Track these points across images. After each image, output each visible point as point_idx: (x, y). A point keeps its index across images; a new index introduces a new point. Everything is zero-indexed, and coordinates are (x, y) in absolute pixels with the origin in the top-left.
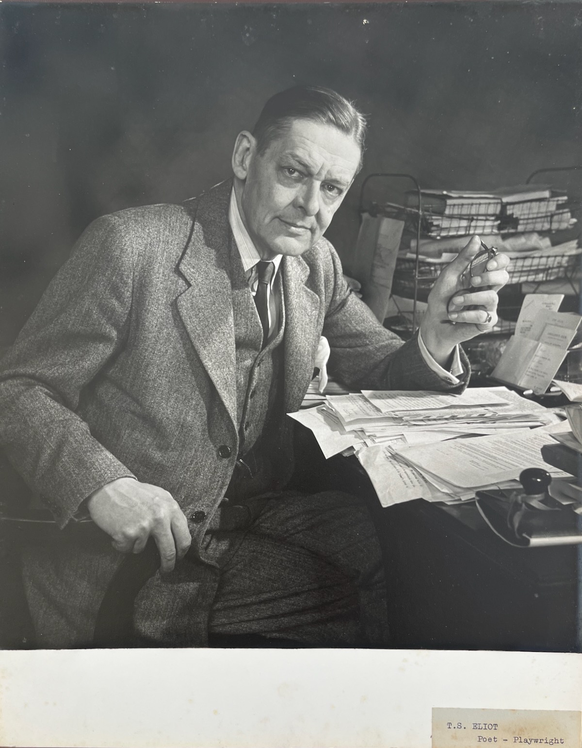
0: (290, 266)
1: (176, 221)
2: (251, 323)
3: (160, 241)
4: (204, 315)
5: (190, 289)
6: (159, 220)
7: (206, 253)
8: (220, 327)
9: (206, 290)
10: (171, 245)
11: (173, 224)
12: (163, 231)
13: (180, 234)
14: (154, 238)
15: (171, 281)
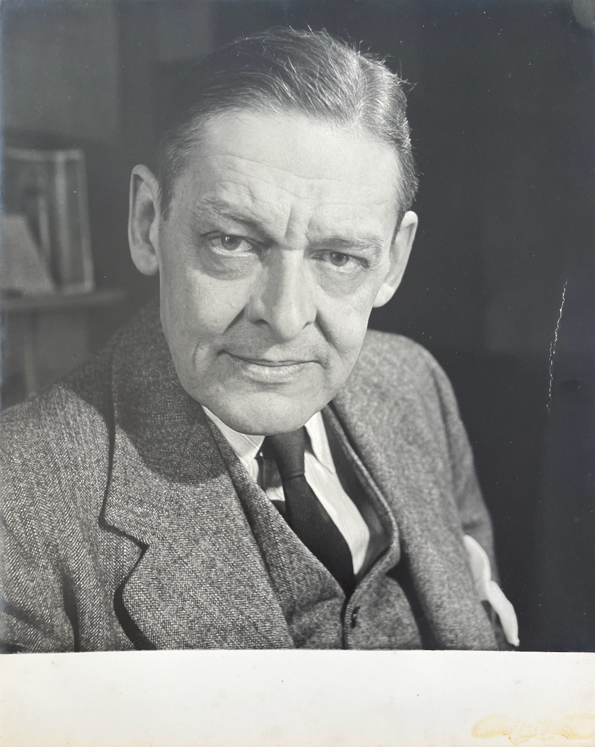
0: (359, 423)
1: (79, 411)
2: (296, 574)
3: (58, 469)
4: (197, 602)
5: (147, 554)
6: (39, 426)
7: (160, 459)
8: (242, 614)
9: (186, 541)
10: (85, 469)
11: (75, 420)
12: (57, 444)
13: (95, 437)
14: (42, 467)
15: (103, 554)
